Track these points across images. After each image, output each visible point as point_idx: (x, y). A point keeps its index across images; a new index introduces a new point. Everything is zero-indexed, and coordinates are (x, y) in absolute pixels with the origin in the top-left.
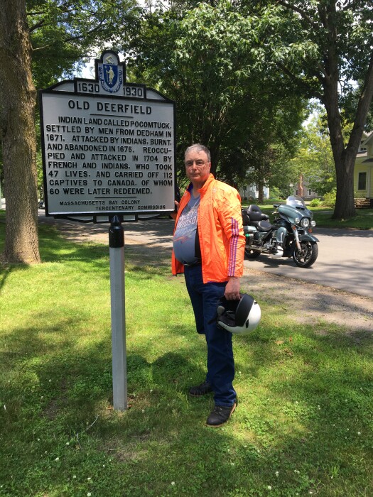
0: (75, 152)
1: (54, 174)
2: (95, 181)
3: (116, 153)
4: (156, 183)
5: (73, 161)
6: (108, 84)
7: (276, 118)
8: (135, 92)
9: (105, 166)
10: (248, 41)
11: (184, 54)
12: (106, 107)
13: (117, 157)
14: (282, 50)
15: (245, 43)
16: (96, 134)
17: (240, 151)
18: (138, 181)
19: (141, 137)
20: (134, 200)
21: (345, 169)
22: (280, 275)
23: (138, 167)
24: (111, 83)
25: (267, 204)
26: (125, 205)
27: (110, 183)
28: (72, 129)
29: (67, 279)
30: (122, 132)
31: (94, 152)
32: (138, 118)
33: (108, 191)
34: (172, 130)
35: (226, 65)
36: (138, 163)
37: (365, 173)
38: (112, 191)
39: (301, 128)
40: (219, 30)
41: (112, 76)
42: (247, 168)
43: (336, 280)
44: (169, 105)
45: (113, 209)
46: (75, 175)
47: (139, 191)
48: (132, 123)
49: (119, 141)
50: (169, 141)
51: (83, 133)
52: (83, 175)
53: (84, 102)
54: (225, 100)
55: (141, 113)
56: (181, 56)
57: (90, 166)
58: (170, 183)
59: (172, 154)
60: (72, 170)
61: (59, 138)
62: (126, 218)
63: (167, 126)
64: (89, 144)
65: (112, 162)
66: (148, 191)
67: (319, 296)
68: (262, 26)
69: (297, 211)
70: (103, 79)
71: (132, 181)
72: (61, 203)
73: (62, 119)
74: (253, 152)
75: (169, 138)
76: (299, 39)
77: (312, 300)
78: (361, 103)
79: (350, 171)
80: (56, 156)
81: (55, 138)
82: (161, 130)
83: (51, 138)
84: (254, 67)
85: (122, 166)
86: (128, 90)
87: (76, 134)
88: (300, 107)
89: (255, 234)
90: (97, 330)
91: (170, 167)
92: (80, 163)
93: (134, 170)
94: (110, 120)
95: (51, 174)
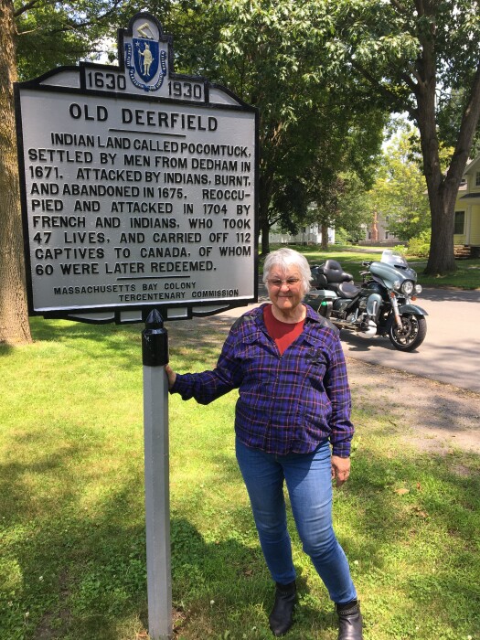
0: (82, 199)
1: (44, 238)
2: (118, 250)
3: (156, 200)
4: (223, 252)
5: (78, 215)
6: (141, 75)
7: (349, 138)
8: (190, 91)
9: (137, 223)
10: (321, 32)
11: (232, 48)
12: (138, 117)
13: (156, 208)
14: (370, 45)
15: (317, 35)
16: (120, 166)
17: (298, 182)
18: (192, 249)
19: (199, 172)
20: (186, 281)
21: (442, 208)
22: (373, 364)
23: (193, 224)
24: (147, 73)
25: (332, 251)
26: (169, 292)
27: (144, 253)
28: (77, 157)
29: (70, 369)
30: (166, 162)
31: (117, 199)
32: (193, 137)
33: (141, 267)
34: (251, 160)
35: (290, 65)
36: (193, 217)
37: (463, 213)
38: (147, 268)
39: (380, 152)
40: (283, 15)
41: (148, 61)
42: (308, 203)
43: (457, 374)
44: (247, 115)
45: (150, 298)
46: (82, 241)
47: (194, 267)
48: (184, 146)
49: (161, 178)
50: (246, 178)
51: (96, 164)
52: (96, 239)
53: (99, 108)
54: (287, 114)
55: (200, 128)
56: (229, 51)
57: (109, 223)
58: (246, 251)
59: (250, 202)
60: (76, 230)
61: (53, 173)
62: (172, 314)
63: (243, 153)
64: (107, 184)
65: (147, 215)
66: (210, 266)
67: (438, 400)
68: (341, 11)
69: (397, 272)
70: (133, 65)
71: (183, 249)
72: (57, 291)
73: (58, 139)
74: (316, 183)
75: (246, 174)
76: (392, 29)
77: (430, 408)
78: (465, 120)
79: (449, 210)
80: (46, 207)
81: (45, 173)
82: (234, 159)
83: (38, 173)
84: (329, 68)
85: (165, 224)
86: (177, 87)
87: (84, 167)
88: (381, 123)
89: (335, 302)
90: (116, 467)
91: (247, 224)
92: (91, 218)
93: (184, 228)
94: (145, 141)
95: (38, 238)
